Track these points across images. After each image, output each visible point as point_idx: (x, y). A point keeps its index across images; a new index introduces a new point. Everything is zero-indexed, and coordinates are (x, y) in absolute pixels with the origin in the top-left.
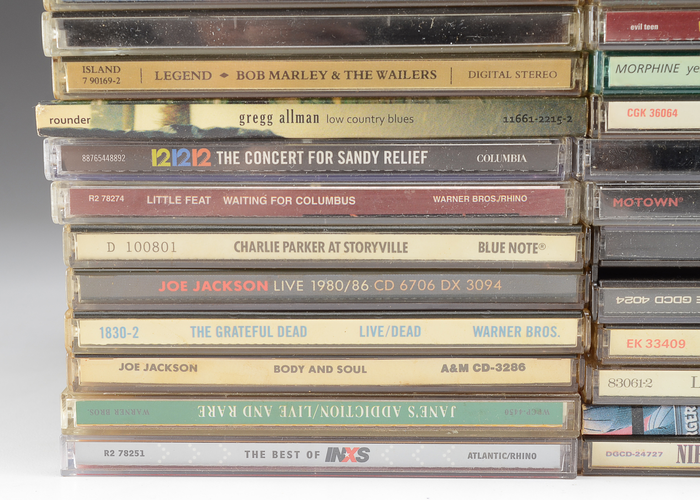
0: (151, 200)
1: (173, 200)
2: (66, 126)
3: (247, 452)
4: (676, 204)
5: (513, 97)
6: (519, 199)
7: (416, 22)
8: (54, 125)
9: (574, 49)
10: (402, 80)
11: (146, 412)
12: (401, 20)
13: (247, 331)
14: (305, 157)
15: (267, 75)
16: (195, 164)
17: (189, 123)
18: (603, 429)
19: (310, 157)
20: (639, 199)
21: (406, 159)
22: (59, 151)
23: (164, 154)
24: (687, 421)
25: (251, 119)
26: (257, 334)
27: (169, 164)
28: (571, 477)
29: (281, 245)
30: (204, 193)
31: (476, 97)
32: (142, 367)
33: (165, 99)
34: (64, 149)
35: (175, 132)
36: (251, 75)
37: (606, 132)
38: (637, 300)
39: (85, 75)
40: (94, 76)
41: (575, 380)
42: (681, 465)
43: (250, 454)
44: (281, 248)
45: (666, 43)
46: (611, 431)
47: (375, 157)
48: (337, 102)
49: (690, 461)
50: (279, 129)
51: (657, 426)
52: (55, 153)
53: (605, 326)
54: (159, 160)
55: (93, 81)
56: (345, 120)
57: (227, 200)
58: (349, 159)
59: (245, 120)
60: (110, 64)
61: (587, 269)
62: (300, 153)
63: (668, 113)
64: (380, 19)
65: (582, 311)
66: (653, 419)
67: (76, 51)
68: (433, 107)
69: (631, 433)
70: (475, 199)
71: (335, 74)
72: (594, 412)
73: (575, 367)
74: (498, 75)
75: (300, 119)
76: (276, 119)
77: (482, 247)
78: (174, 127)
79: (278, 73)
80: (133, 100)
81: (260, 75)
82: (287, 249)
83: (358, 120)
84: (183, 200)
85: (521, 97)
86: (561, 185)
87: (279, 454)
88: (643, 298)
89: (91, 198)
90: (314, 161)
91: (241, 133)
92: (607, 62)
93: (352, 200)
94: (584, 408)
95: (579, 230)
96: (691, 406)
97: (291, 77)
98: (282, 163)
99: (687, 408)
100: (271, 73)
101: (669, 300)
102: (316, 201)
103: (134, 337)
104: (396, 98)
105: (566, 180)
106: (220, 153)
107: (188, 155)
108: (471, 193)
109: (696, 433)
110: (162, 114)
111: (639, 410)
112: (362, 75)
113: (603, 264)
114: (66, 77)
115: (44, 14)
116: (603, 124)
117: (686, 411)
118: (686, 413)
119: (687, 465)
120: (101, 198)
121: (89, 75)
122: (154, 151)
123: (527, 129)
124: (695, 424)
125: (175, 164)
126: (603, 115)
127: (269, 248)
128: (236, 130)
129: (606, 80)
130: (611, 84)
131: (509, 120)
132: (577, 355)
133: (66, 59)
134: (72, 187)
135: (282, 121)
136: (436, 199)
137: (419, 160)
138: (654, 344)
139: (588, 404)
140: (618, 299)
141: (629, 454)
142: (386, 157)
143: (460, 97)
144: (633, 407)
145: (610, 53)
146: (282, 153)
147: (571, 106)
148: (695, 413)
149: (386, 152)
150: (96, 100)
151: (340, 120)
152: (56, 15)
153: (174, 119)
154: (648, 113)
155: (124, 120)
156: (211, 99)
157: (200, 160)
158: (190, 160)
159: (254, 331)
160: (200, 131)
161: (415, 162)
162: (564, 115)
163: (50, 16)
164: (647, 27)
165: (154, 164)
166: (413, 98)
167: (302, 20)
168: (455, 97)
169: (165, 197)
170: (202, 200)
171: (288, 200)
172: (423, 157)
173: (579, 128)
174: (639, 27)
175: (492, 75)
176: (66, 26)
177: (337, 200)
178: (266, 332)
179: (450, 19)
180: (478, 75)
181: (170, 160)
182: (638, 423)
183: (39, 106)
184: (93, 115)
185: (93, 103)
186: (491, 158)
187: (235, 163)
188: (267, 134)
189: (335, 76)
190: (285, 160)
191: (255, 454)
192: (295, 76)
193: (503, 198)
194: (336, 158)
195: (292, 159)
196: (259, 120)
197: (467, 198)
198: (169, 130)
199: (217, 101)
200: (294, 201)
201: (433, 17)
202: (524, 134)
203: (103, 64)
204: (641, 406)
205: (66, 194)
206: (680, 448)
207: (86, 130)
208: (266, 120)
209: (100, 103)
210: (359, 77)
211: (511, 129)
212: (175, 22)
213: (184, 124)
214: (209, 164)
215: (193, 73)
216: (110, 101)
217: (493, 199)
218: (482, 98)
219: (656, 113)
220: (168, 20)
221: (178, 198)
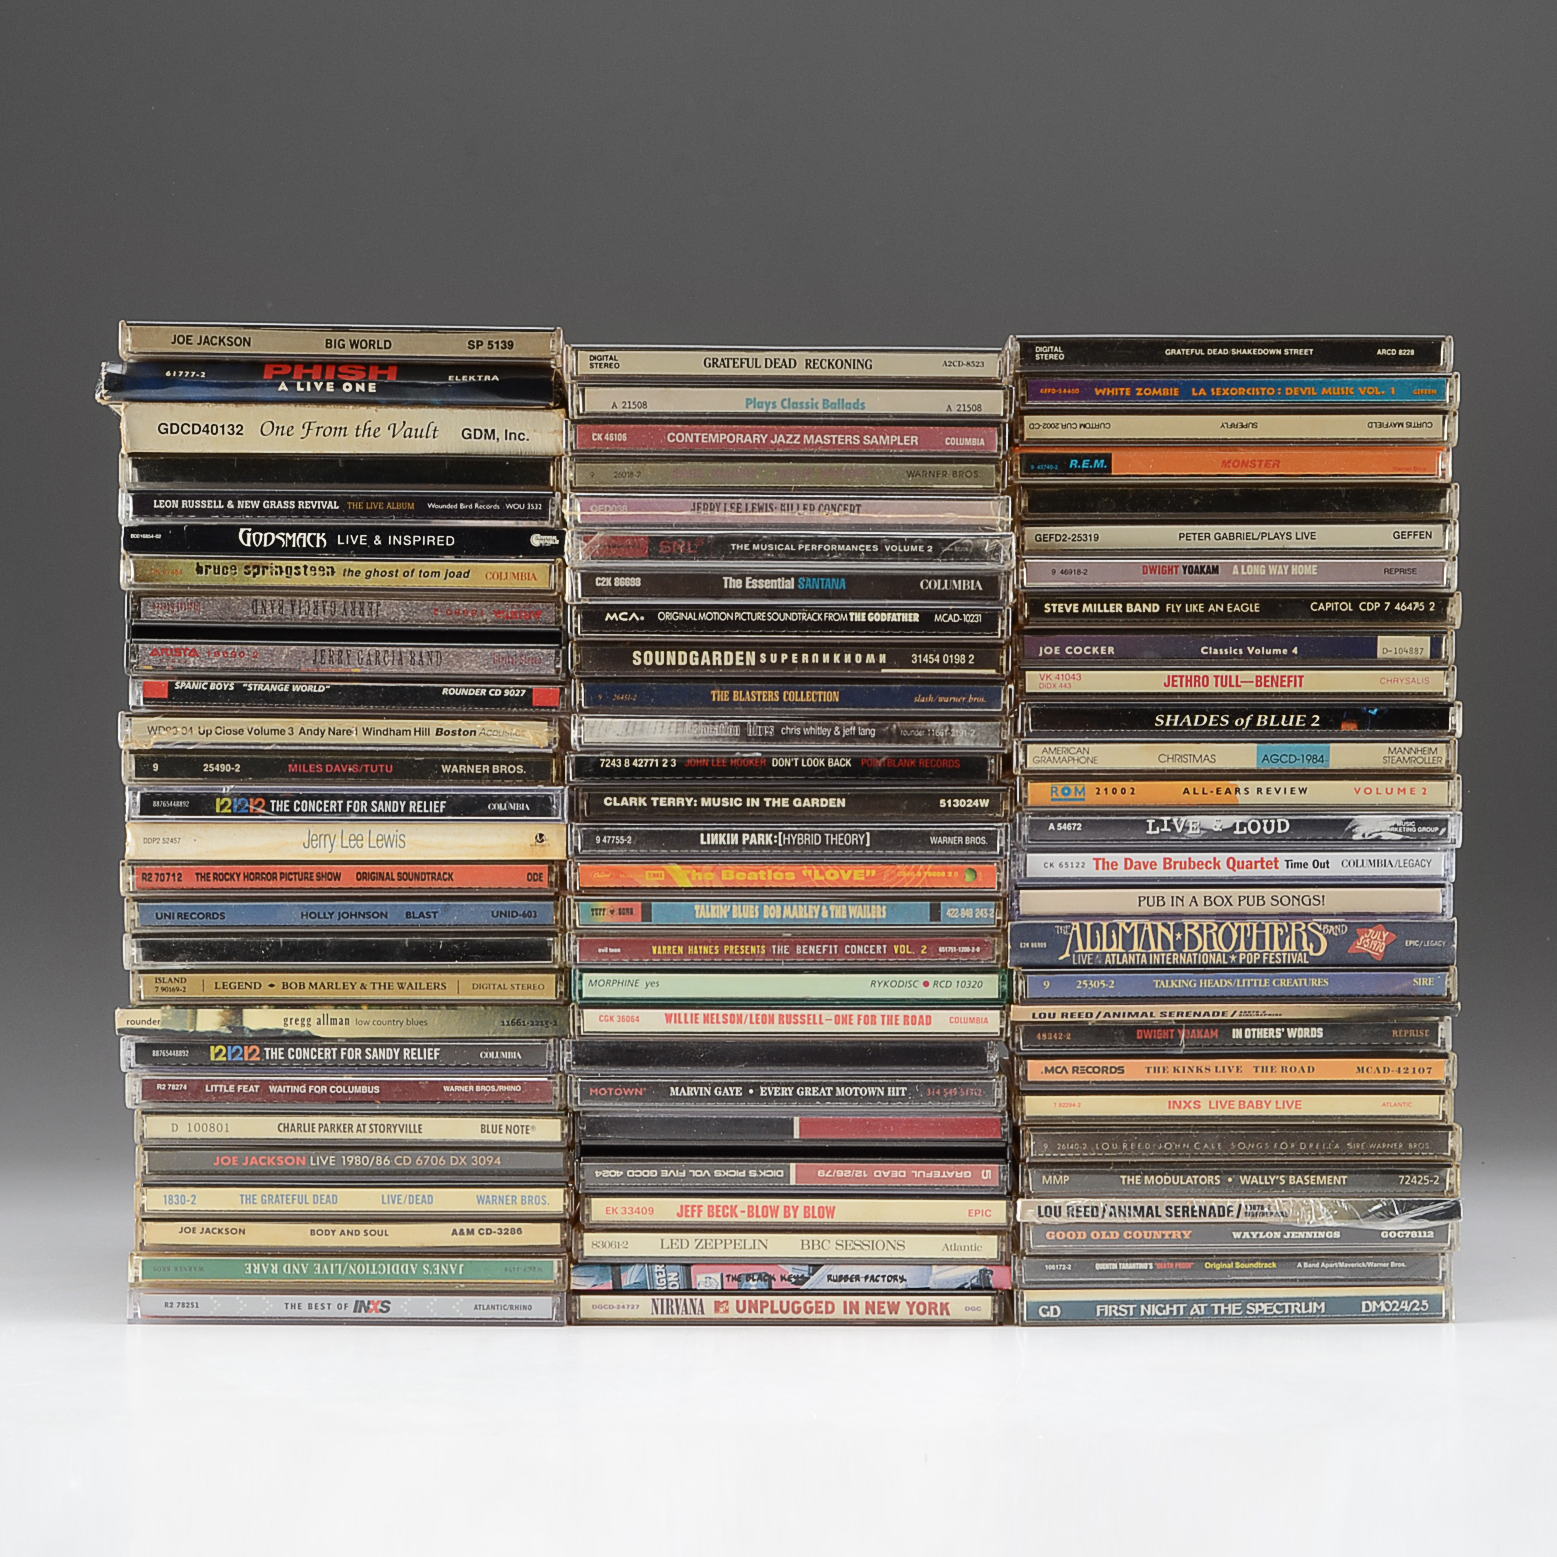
0: (209, 1088)
1: (228, 1089)
2: (140, 1026)
3: (287, 1304)
4: (641, 1094)
5: (509, 1005)
6: (514, 1088)
7: (428, 944)
8: (130, 1026)
9: (556, 967)
10: (418, 991)
11: (201, 1269)
12: (416, 942)
13: (287, 1199)
14: (338, 1053)
15: (307, 985)
16: (246, 1059)
17: (242, 1023)
18: (588, 1285)
19: (343, 1054)
20: (611, 1090)
21: (422, 1055)
22: (133, 1048)
23: (221, 1051)
24: (657, 1277)
25: (293, 1021)
26: (296, 1201)
27: (225, 1059)
28: (562, 1325)
29: (316, 1126)
30: (254, 1083)
31: (479, 1005)
32: (198, 1230)
33: (223, 1005)
34: (138, 1046)
35: (230, 1032)
36: (293, 986)
37: (582, 1033)
38: (613, 1174)
39: (157, 985)
40: (164, 985)
41: (564, 1242)
42: (655, 1316)
43: (289, 1306)
44: (316, 1129)
45: (626, 963)
46: (594, 1285)
47: (397, 1054)
48: (365, 1007)
49: (662, 1313)
50: (317, 1031)
51: (632, 1282)
52: (130, 1049)
53: (587, 1195)
54: (217, 1055)
55: (163, 989)
56: (371, 1023)
57: (272, 1089)
58: (375, 1055)
59: (288, 1022)
60: (178, 976)
61: (570, 1147)
62: (334, 1050)
63: (632, 1019)
64: (399, 941)
65: (567, 1183)
66: (629, 1276)
67: (150, 965)
68: (444, 1012)
69: (611, 1287)
70: (478, 1088)
71: (363, 984)
72: (580, 1269)
73: (563, 1230)
74: (496, 987)
75: (333, 1021)
76: (314, 1022)
77: (484, 1129)
78: (229, 1028)
79: (316, 984)
80: (196, 1005)
81: (302, 986)
82: (322, 1130)
83: (382, 1023)
84: (236, 1089)
85: (515, 1005)
86: (549, 1078)
87: (313, 1306)
88: (618, 1172)
89: (159, 1086)
90: (346, 1056)
91: (285, 1033)
92: (581, 978)
93: (377, 1089)
94: (572, 1266)
95: (561, 1115)
96: (660, 1264)
97: (326, 986)
98: (320, 1058)
99: (657, 1266)
100: (311, 984)
101: (638, 1173)
102: (346, 1089)
103: (192, 1203)
104: (413, 1005)
105: (553, 1073)
106: (267, 1049)
107: (241, 1052)
108: (475, 1084)
109: (665, 1288)
110: (220, 1017)
111: (617, 1268)
112: (385, 986)
113: (583, 1143)
114: (141, 987)
115: (125, 935)
116: (579, 1028)
117: (657, 1268)
118: (656, 1270)
119: (660, 1316)
120: (167, 1087)
121: (160, 985)
122: (212, 1047)
123: (520, 1031)
124: (664, 1280)
125: (230, 1059)
126: (579, 1020)
127: (307, 1129)
128: (281, 1030)
129: (581, 992)
130: (584, 996)
131: (506, 1023)
132: (565, 1220)
133: (141, 972)
134: (144, 1078)
135: (319, 1023)
136: (446, 1088)
137: (432, 1056)
138: (628, 1211)
139: (576, 1263)
140: (597, 1172)
141: (611, 1307)
142: (405, 1054)
143: (466, 1005)
144: (612, 1265)
145: (583, 971)
146: (320, 1049)
147: (556, 1013)
148: (663, 1271)
149: (405, 1050)
150: (166, 1005)
151: (367, 1023)
152: (135, 936)
153: (230, 1021)
154: (616, 1019)
155: (188, 1021)
156: (261, 1005)
157: (250, 1055)
158: (242, 1056)
159: (293, 1199)
160: (251, 1031)
161: (429, 1058)
162: (552, 1021)
163: (130, 937)
164: (611, 950)
165: (213, 1058)
166: (427, 1005)
167: (335, 942)
168: (461, 1005)
169: (221, 1086)
170: (252, 1089)
171: (324, 1089)
172: (436, 1054)
173: (564, 1031)
174: (606, 950)
175: (492, 987)
176: (142, 945)
177: (364, 1089)
178: (303, 1199)
179: (456, 942)
180: (481, 987)
181: (226, 1055)
182: (617, 1280)
183: (118, 1010)
184: (162, 1017)
185: (163, 1008)
186: (492, 1055)
187: (280, 1058)
188: (307, 1034)
189: (363, 986)
190: (322, 1056)
191: (293, 1306)
192: (330, 986)
193: (500, 1088)
194: (364, 1054)
195: (327, 1055)
196: (299, 1022)
197: (471, 1088)
198: (225, 1030)
199: (265, 1007)
200: (328, 1089)
201: (442, 940)
202: (518, 1035)
203: (172, 976)
204: (619, 1265)
205: (139, 1084)
206: (654, 1300)
207: (156, 1030)
208: (305, 1023)
209: (168, 1007)
210: (382, 988)
211: (507, 1031)
212: (232, 943)
213: (238, 1025)
214: (258, 1059)
215: (246, 984)
216: (177, 1006)
217: (493, 1089)
218: (484, 1005)
219: (622, 1019)
220: (227, 941)
221: (231, 1087)
